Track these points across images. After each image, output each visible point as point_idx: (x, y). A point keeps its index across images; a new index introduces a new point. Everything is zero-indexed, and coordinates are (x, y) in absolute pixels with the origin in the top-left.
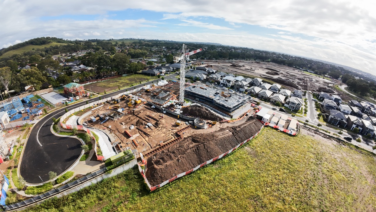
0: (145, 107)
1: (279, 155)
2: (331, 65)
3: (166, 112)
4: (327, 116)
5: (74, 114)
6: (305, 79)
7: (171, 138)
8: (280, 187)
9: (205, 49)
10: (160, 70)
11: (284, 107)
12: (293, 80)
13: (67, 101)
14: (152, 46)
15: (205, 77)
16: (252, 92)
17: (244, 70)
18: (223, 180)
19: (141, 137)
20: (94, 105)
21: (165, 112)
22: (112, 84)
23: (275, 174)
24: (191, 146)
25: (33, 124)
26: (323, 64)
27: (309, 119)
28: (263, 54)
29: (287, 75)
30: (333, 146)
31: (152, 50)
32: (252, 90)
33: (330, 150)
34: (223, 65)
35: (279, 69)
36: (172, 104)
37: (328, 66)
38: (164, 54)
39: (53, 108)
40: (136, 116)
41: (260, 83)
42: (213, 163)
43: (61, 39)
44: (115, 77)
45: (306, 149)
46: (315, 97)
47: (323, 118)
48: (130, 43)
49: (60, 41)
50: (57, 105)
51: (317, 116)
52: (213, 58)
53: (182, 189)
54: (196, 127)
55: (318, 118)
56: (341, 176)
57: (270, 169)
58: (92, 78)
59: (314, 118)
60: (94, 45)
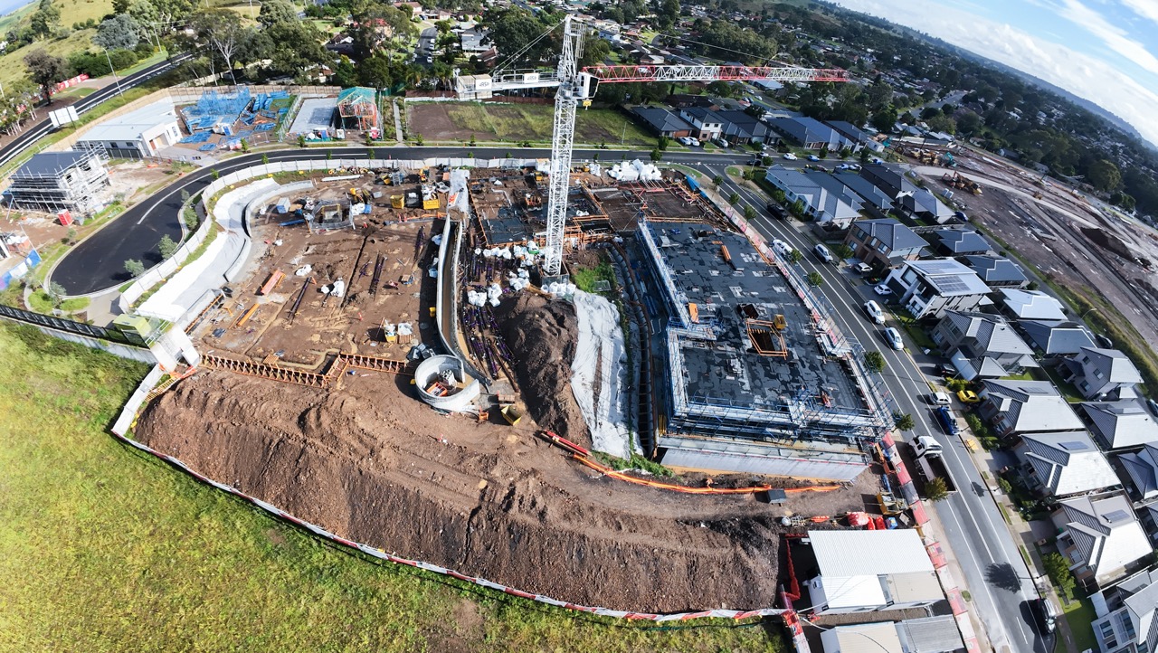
0: (422, 230)
5: (275, 175)
7: (310, 360)
10: (698, 123)
13: (311, 136)
15: (845, 217)
19: (280, 308)
21: (432, 273)
25: (197, 167)
54: (412, 382)
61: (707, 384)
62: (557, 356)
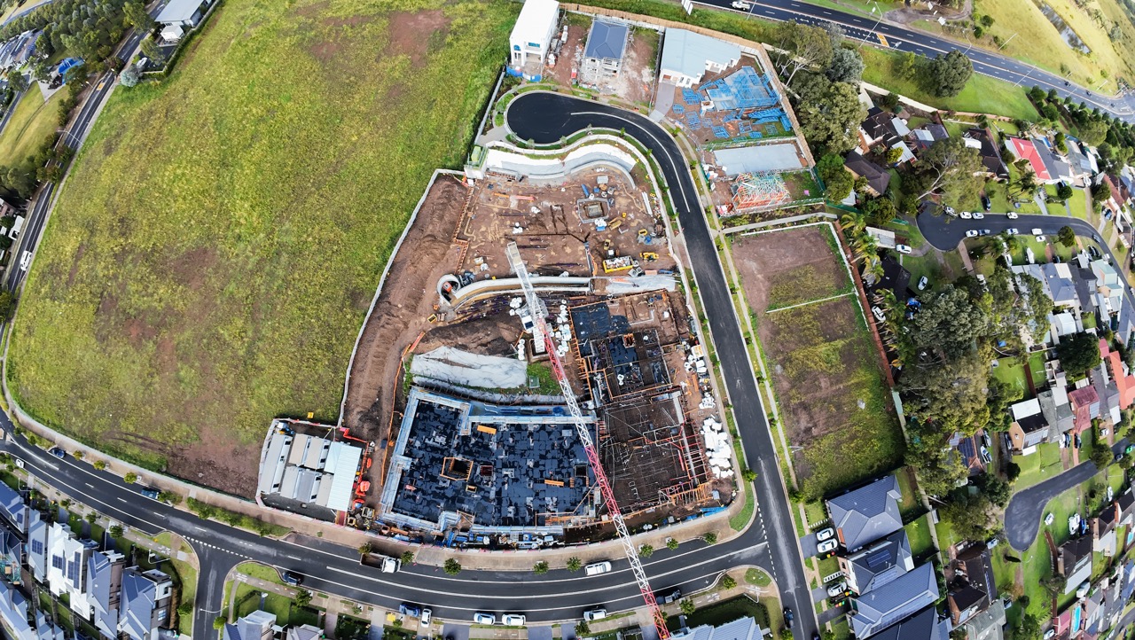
61: (432, 417)
62: (460, 341)
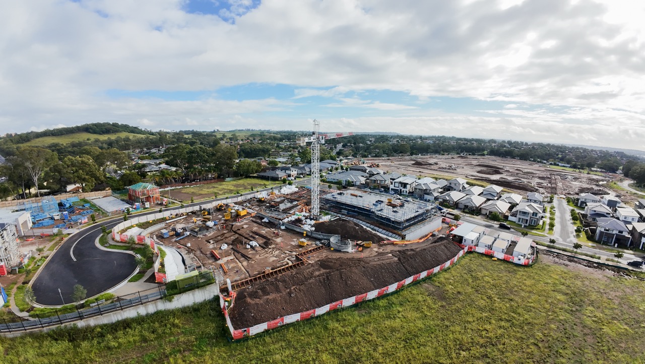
0: (253, 221)
1: (492, 298)
2: (601, 150)
3: (286, 227)
4: (593, 231)
5: (137, 225)
6: (553, 178)
7: (285, 263)
8: (489, 350)
9: (371, 141)
10: (288, 172)
11: (508, 222)
12: (528, 180)
13: (131, 209)
14: (281, 140)
15: (363, 180)
16: (447, 200)
17: (436, 170)
18: (371, 335)
19: (237, 260)
20: (171, 215)
21: (283, 227)
22: (205, 191)
23: (481, 329)
24: (317, 273)
25: (69, 234)
26: (585, 150)
27: (557, 238)
28: (473, 144)
29: (517, 174)
30: (606, 279)
31: (280, 146)
32: (447, 197)
33: (599, 286)
34: (399, 164)
35: (503, 165)
36: (298, 218)
37: (596, 153)
38: (299, 152)
39: (105, 217)
40: (234, 232)
41: (463, 186)
42: (356, 306)
43: (135, 128)
44: (212, 181)
45: (549, 288)
46: (571, 203)
47: (586, 235)
48: (245, 136)
49: (134, 130)
50: (113, 213)
51: (575, 234)
52: (383, 155)
53: (290, 342)
54: (332, 249)
55: (578, 236)
56: (622, 327)
57: (471, 320)
58: (176, 181)
59: (569, 237)
60: (187, 139)
